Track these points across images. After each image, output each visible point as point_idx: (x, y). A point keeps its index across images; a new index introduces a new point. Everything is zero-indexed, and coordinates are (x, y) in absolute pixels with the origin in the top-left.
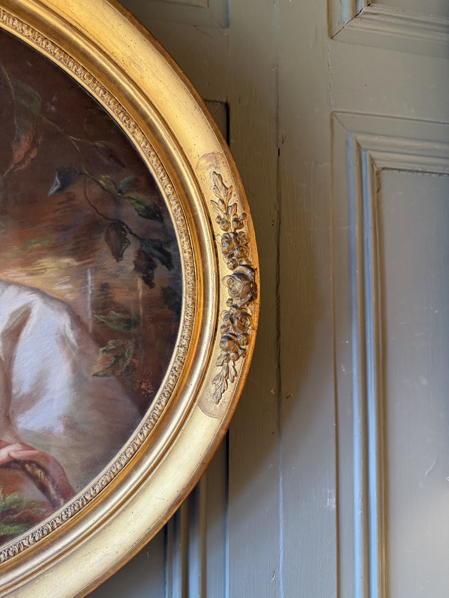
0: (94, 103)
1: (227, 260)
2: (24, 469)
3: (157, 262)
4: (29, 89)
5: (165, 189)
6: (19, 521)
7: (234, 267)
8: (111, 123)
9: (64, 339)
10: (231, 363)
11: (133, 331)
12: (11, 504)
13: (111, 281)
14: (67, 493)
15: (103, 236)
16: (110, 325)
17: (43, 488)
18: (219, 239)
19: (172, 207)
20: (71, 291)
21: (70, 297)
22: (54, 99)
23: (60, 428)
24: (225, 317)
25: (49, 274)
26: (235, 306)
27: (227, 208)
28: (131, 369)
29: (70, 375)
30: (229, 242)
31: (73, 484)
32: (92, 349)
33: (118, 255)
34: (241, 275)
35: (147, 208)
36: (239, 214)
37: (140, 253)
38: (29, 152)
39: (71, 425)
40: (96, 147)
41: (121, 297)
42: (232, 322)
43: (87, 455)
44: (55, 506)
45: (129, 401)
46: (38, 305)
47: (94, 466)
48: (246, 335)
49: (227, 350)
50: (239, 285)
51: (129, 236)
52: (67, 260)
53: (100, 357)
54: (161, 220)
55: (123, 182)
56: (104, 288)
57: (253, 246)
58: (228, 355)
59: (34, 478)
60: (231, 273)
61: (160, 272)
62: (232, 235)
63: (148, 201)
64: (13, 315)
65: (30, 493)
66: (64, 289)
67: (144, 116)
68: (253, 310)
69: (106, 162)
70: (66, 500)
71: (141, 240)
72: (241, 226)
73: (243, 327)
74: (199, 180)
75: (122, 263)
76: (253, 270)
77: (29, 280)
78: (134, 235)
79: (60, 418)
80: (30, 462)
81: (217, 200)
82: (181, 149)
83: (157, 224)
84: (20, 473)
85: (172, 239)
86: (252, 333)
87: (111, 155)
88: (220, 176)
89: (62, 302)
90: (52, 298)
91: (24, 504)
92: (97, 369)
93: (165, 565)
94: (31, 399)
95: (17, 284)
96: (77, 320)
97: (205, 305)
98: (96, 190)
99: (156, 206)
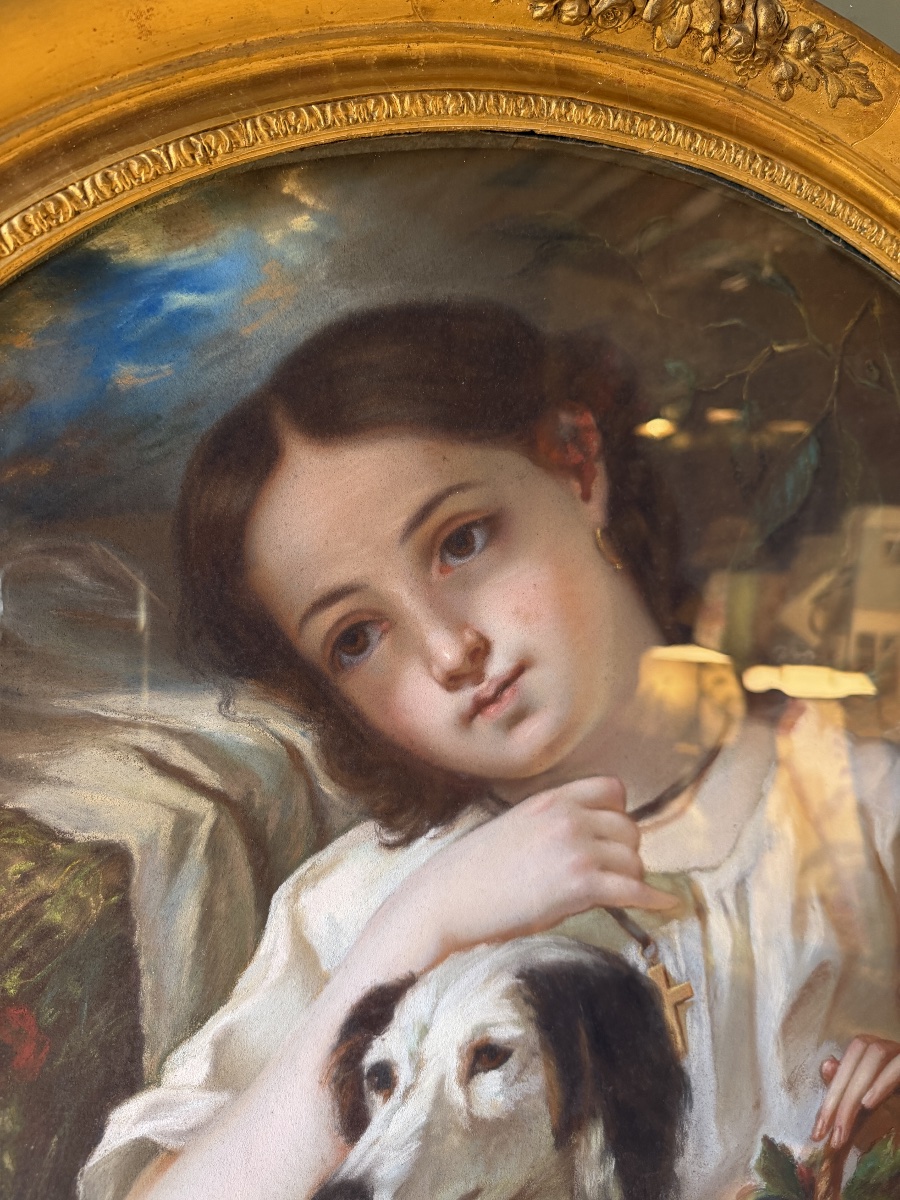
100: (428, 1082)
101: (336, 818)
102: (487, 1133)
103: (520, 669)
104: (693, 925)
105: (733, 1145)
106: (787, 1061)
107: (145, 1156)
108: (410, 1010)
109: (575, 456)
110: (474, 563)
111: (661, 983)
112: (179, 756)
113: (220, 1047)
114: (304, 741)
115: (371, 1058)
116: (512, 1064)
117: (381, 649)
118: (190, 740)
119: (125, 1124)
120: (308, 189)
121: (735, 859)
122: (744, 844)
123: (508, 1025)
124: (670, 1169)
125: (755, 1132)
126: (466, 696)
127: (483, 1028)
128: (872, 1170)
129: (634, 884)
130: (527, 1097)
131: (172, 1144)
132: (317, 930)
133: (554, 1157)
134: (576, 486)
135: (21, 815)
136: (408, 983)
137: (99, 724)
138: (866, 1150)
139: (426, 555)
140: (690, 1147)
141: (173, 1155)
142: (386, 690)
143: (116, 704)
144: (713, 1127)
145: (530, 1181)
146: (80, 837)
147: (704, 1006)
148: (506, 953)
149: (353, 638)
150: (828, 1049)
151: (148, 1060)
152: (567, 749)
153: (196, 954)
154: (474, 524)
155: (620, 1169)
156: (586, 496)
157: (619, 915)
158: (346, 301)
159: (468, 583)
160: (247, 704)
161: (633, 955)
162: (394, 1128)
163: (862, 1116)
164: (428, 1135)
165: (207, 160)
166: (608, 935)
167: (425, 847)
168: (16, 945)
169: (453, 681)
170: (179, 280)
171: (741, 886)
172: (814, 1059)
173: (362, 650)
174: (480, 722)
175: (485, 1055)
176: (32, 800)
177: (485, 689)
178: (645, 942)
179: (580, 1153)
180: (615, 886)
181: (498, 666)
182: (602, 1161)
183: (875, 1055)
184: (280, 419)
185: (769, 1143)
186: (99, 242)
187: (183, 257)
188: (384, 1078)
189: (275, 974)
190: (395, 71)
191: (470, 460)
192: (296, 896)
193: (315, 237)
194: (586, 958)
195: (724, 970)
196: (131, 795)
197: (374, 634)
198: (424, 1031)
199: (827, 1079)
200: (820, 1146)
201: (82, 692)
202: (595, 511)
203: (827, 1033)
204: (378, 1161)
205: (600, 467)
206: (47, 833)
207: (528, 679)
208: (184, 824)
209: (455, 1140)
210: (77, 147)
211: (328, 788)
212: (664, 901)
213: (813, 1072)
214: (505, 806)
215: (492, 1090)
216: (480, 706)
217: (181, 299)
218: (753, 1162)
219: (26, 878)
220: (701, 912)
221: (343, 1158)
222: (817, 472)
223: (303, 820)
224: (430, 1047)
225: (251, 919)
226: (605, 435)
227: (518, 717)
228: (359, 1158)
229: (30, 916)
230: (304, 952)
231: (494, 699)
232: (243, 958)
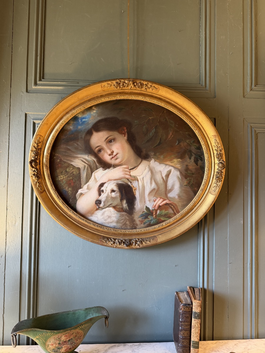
0: (186, 124)
1: (217, 159)
2: (169, 206)
3: (199, 159)
4: (172, 121)
5: (202, 143)
6: (168, 217)
7: (219, 161)
8: (190, 128)
9: (178, 178)
10: (218, 183)
11: (194, 176)
12: (166, 213)
13: (188, 164)
14: (178, 212)
15: (187, 154)
16: (188, 174)
17: (173, 210)
18: (215, 154)
19: (204, 147)
20: (180, 166)
21: (180, 168)
22: (177, 123)
23: (177, 197)
24: (217, 172)
25: (175, 163)
26: (219, 170)
27: (218, 147)
28: (193, 184)
29: (179, 185)
30: (218, 155)
31: (180, 210)
32: (184, 180)
33: (190, 158)
34: (221, 163)
35: (197, 147)
36: (221, 149)
37: (195, 157)
38: (171, 136)
39: (179, 196)
40: (186, 134)
41: (190, 167)
42: (219, 174)
43: (183, 203)
44: (175, 214)
45: (192, 192)
46: (173, 169)
47: (185, 206)
48: (222, 177)
49: (217, 180)
50: (220, 165)
51: (193, 154)
52: (179, 160)
53: (186, 182)
54: (200, 150)
55: (192, 142)
56: (187, 166)
57: (224, 156)
58: (217, 181)
59: (171, 208)
60: (218, 162)
61: (200, 162)
62: (219, 154)
63: (197, 145)
64: (168, 172)
65: (170, 211)
66: (178, 166)
67: (199, 127)
68: (224, 171)
69: (188, 137)
70: (178, 213)
71: (195, 154)
72: (221, 151)
73: (221, 175)
74: (211, 141)
75: (191, 160)
76: (224, 162)
77: (171, 164)
78: (194, 153)
79: (177, 195)
80: (170, 204)
81: (215, 145)
82: (206, 134)
83: (199, 151)
84: (168, 206)
85: (203, 154)
86: (224, 176)
87: (189, 135)
88: (216, 140)
89: (178, 169)
90: (176, 168)
91: (169, 213)
92: (185, 184)
93: (198, 234)
94: (171, 190)
95: (168, 165)
96: (181, 173)
97: (211, 170)
98: (186, 143)
99: (199, 147)
100: (107, 192)
101: (98, 167)
102: (113, 199)
103: (117, 154)
104: (137, 182)
105: (142, 206)
106: (149, 198)
107: (81, 194)
108: (105, 185)
109: (124, 132)
110: (112, 143)
111: (133, 187)
112: (84, 160)
113: (88, 186)
114: (95, 160)
115: (102, 189)
116: (116, 192)
117: (102, 152)
118: (85, 159)
119: (80, 191)
120: (95, 108)
121: (142, 175)
122: (144, 173)
123: (115, 188)
124: (134, 207)
125: (144, 205)
126: (111, 156)
127: (113, 188)
128: (161, 213)
129: (130, 176)
130: (117, 196)
131: (84, 193)
132: (96, 177)
133: (120, 202)
134: (124, 135)
135: (72, 165)
136: (105, 183)
137: (77, 157)
138: (160, 210)
139: (107, 143)
140: (136, 205)
141: (84, 194)
142: (103, 156)
143: (79, 156)
144: (139, 203)
145: (117, 204)
146: (76, 167)
147: (138, 191)
148: (115, 181)
149: (100, 151)
150: (155, 198)
151: (82, 186)
152: (122, 162)
153: (86, 178)
154: (112, 139)
155: (128, 205)
156: (125, 136)
157: (128, 179)
158: (99, 118)
159: (111, 145)
160: (90, 156)
161: (129, 183)
162: (103, 196)
163: (159, 207)
164: (107, 197)
165: (85, 108)
166: (126, 181)
167: (107, 170)
168: (71, 175)
169: (110, 155)
170: (83, 118)
171: (143, 178)
172: (153, 198)
173: (101, 152)
174: (112, 159)
175: (113, 191)
176: (72, 163)
177: (113, 156)
178: (131, 182)
179: (123, 203)
180: (127, 176)
181: (114, 154)
182: (126, 204)
183: (162, 200)
184: (93, 130)
185: (146, 207)
186: (77, 115)
187: (84, 116)
188: (103, 191)
189: (93, 180)
190: (102, 96)
191: (111, 133)
192: (95, 174)
193: (96, 112)
194: (124, 183)
195: (141, 187)
196: (80, 163)
197: (102, 150)
198: (107, 188)
199: (155, 201)
200: (154, 208)
201: (76, 155)
202: (126, 138)
203: (155, 196)
204: (102, 199)
205: (126, 133)
206: (73, 166)
207: (117, 155)
208: (85, 166)
209: (110, 198)
210: (74, 108)
211: (97, 164)
212: (133, 179)
213: (153, 200)
214: (115, 167)
215: (113, 194)
216: (113, 158)
217: (84, 120)
218: (144, 208)
219: (72, 170)
220: (138, 181)
221: (99, 198)
222: (155, 132)
223: (95, 167)
224: (107, 189)
225: (91, 175)
226: (127, 130)
227: (117, 159)
228: (100, 198)
229: (73, 172)
230: (95, 179)
231: (114, 157)
232: (90, 179)
